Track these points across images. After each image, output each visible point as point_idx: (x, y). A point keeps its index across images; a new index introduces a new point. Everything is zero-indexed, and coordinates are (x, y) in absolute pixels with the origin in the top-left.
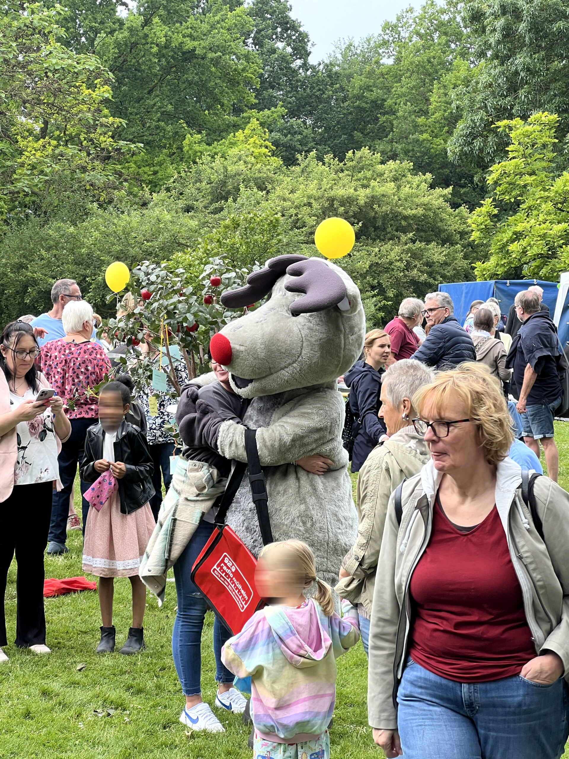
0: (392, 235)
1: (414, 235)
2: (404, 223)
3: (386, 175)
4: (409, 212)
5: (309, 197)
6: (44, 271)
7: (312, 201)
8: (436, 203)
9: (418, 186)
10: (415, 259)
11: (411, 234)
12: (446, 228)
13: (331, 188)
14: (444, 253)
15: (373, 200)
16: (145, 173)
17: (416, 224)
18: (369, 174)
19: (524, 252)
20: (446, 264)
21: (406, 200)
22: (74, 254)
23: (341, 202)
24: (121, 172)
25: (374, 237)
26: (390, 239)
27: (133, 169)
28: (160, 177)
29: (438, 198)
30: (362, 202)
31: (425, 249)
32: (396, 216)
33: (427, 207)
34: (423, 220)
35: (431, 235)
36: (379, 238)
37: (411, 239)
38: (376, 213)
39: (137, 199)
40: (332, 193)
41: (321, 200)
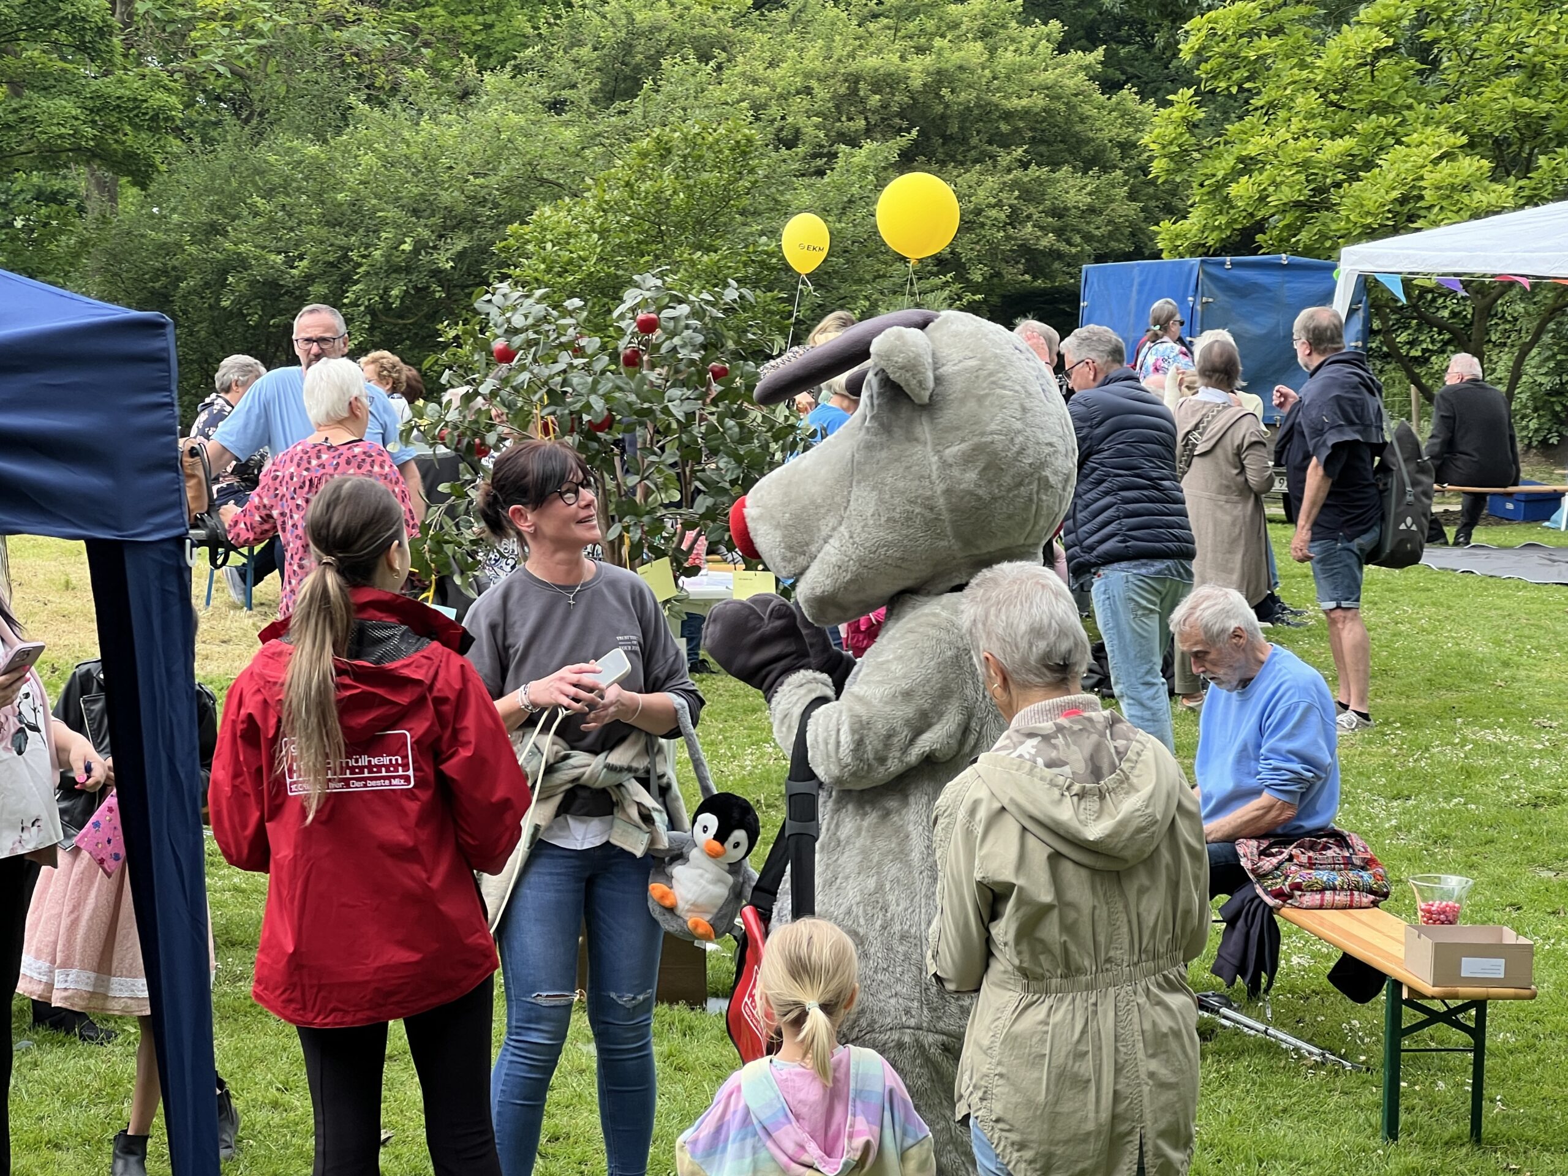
0: (982, 152)
1: (1025, 151)
2: (1004, 127)
3: (964, 27)
4: (1015, 103)
5: (808, 75)
6: (260, 240)
7: (814, 83)
8: (1070, 83)
9: (1033, 48)
10: (1029, 201)
11: (1020, 151)
12: (1091, 135)
13: (852, 55)
14: (1089, 188)
15: (940, 77)
16: (467, 28)
17: (1032, 129)
18: (930, 25)
19: (1263, 199)
20: (1092, 210)
21: (1008, 78)
22: (323, 202)
23: (872, 85)
24: (417, 27)
25: (942, 157)
26: (976, 161)
27: (440, 20)
28: (498, 35)
29: (1076, 73)
30: (917, 83)
31: (1047, 180)
32: (986, 112)
33: (1051, 91)
34: (1044, 120)
35: (1061, 151)
36: (953, 159)
37: (1020, 161)
38: (947, 106)
39: (451, 85)
40: (853, 66)
41: (832, 81)
